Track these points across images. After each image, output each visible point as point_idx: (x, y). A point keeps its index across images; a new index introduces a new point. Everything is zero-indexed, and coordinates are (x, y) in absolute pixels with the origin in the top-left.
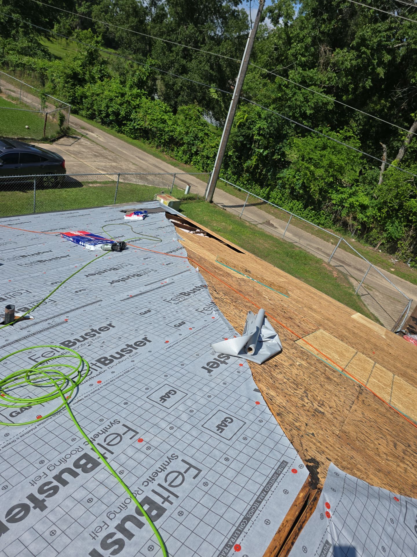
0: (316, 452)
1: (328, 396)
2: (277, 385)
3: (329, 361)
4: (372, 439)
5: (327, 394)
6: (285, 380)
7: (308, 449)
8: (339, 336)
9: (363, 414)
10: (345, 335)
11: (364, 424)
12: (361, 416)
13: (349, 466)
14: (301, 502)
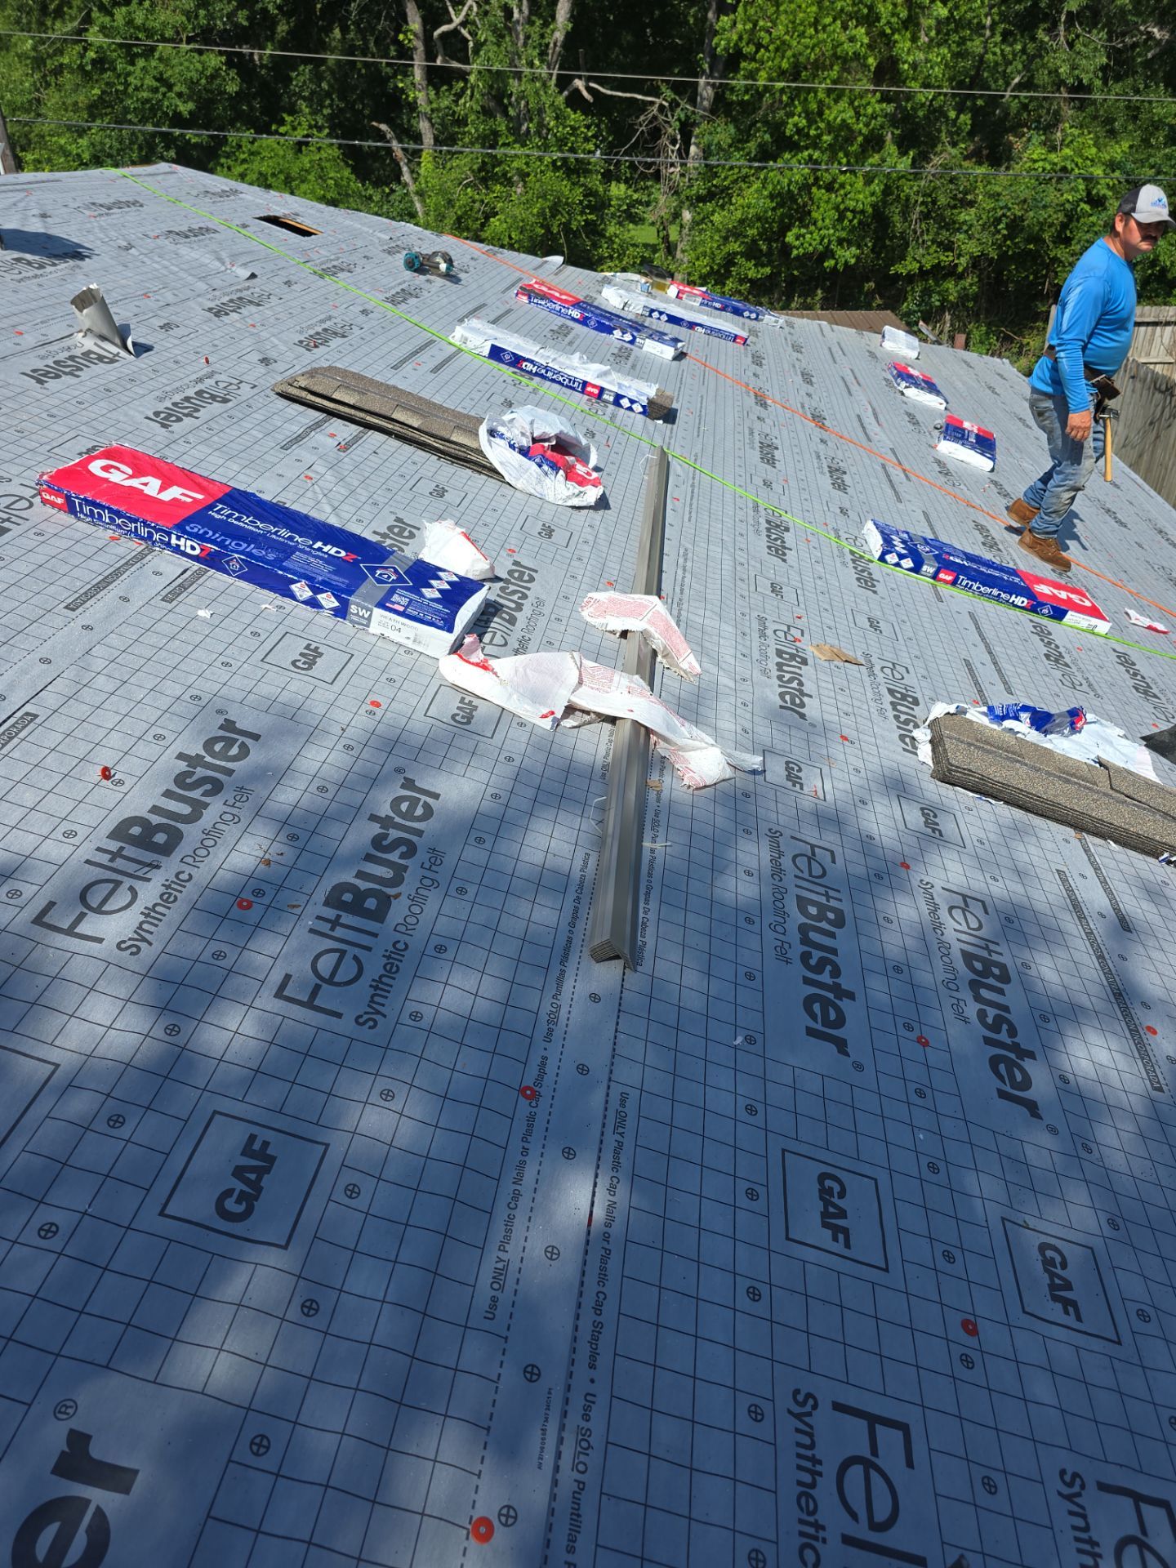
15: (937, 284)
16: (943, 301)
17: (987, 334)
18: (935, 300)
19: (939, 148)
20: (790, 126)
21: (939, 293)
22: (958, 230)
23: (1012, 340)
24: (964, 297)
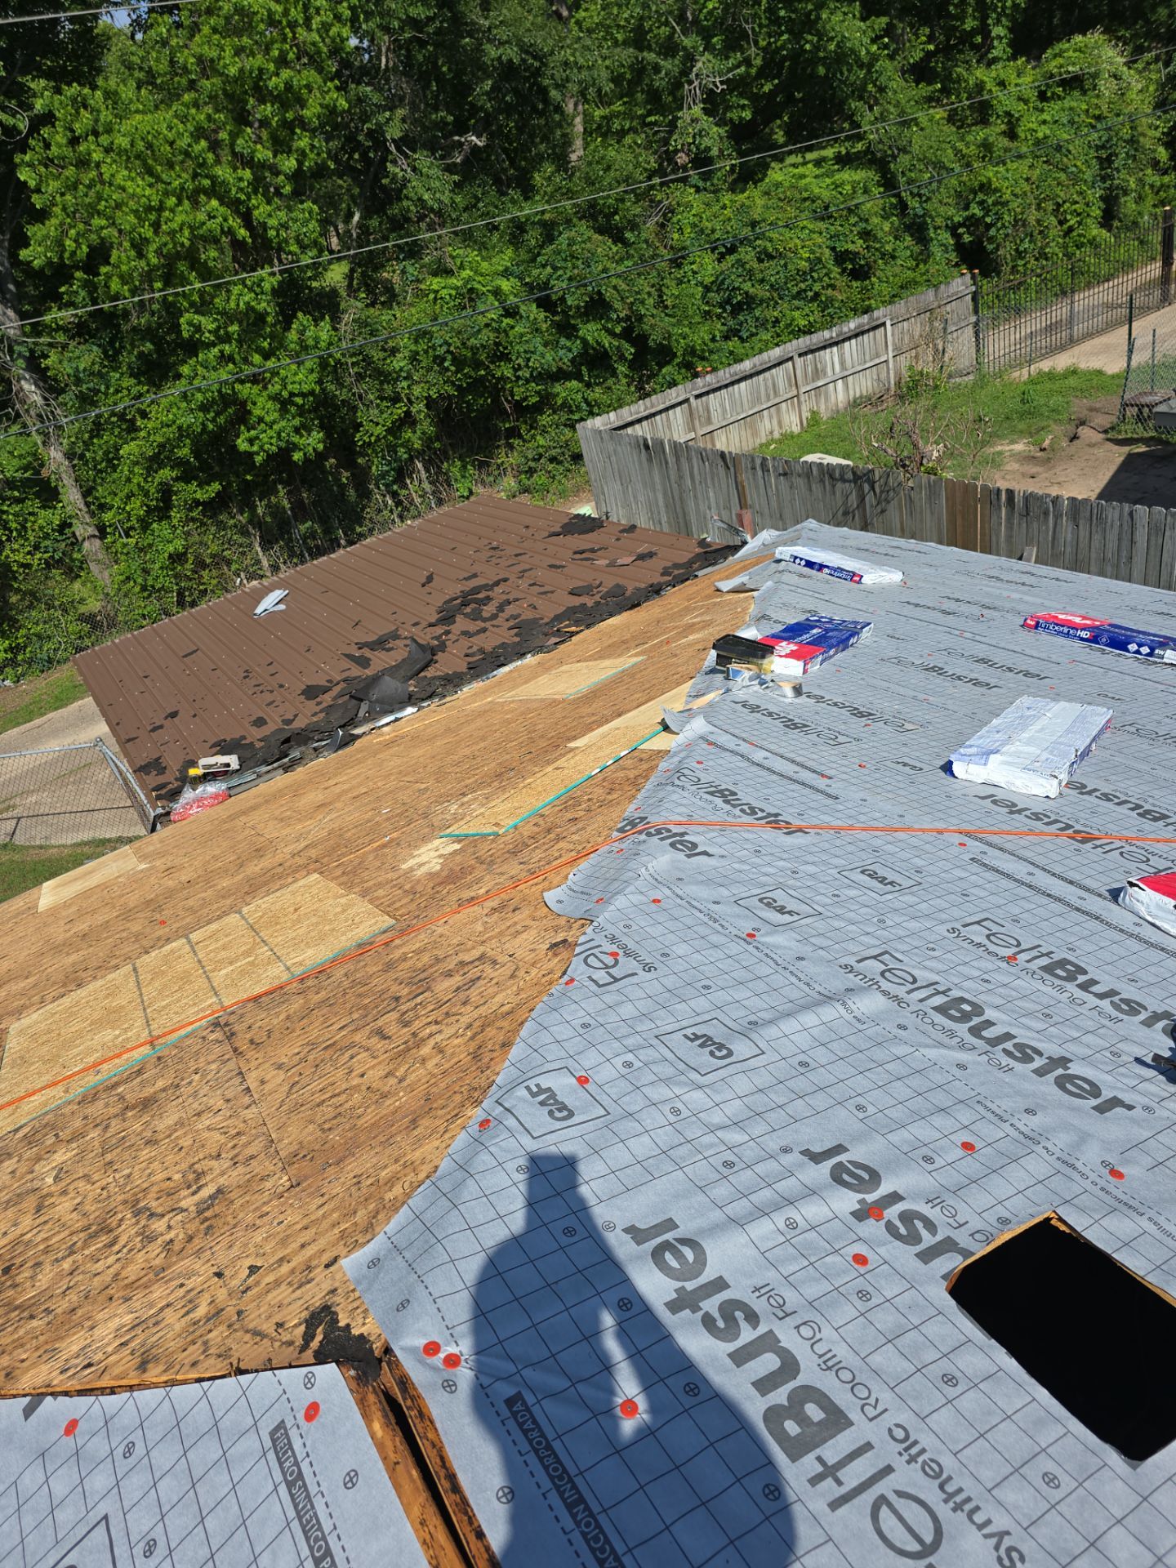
0: (299, 1292)
1: (186, 1142)
2: (62, 1306)
3: (105, 1066)
4: (344, 1087)
5: (182, 1143)
6: (66, 1265)
7: (277, 1318)
8: (64, 985)
9: (280, 1067)
10: (73, 964)
11: (303, 1082)
12: (282, 1075)
13: (371, 1207)
14: (393, 1441)
15: (396, 438)
16: (409, 450)
17: (464, 467)
18: (402, 453)
19: (343, 305)
20: (184, 327)
21: (402, 445)
22: (397, 379)
23: (488, 464)
24: (428, 441)
